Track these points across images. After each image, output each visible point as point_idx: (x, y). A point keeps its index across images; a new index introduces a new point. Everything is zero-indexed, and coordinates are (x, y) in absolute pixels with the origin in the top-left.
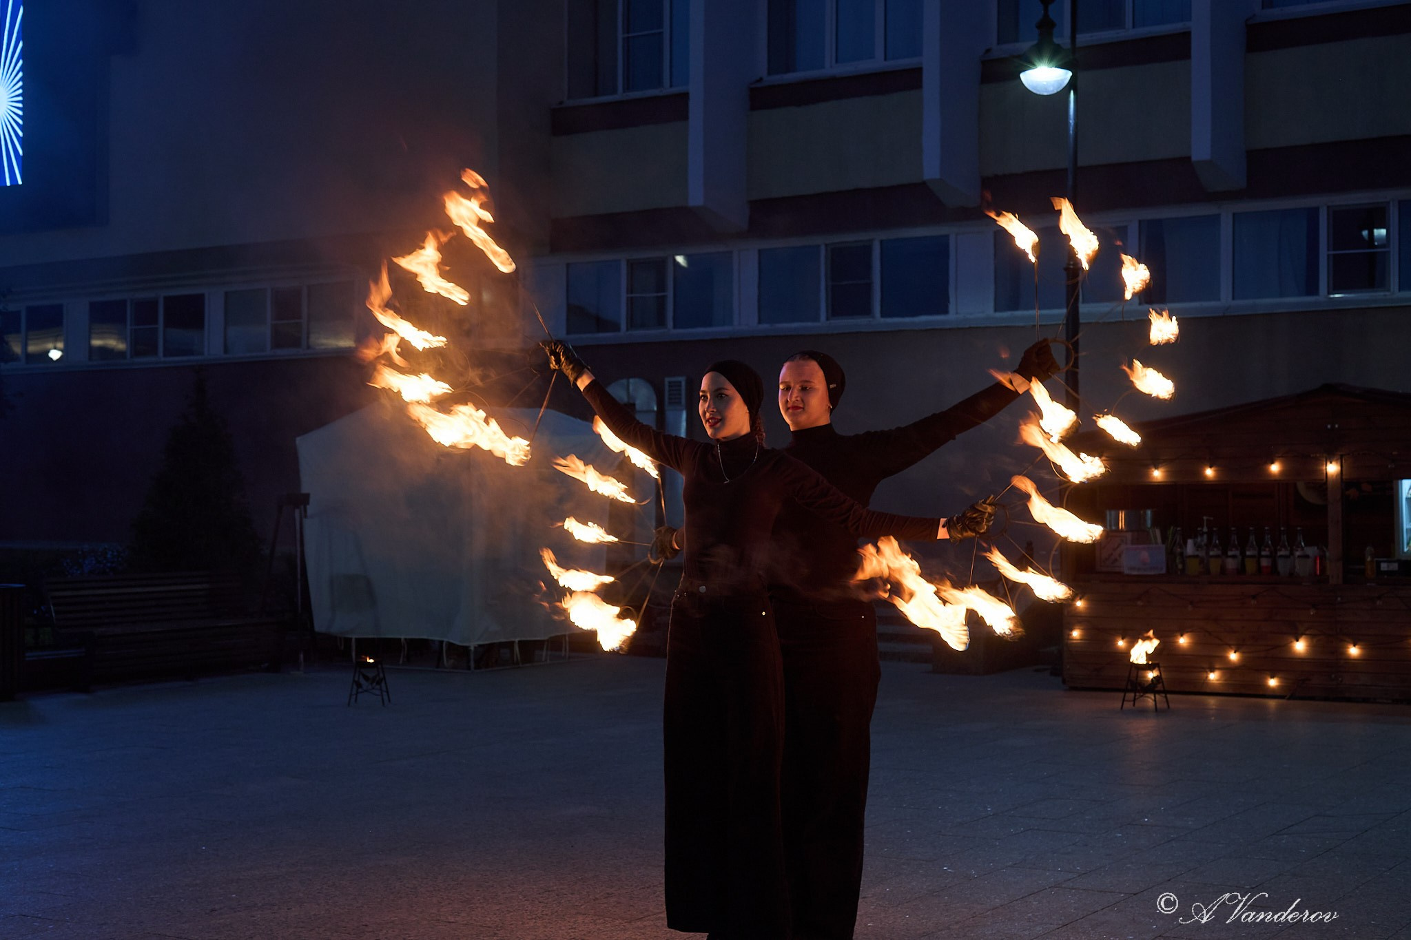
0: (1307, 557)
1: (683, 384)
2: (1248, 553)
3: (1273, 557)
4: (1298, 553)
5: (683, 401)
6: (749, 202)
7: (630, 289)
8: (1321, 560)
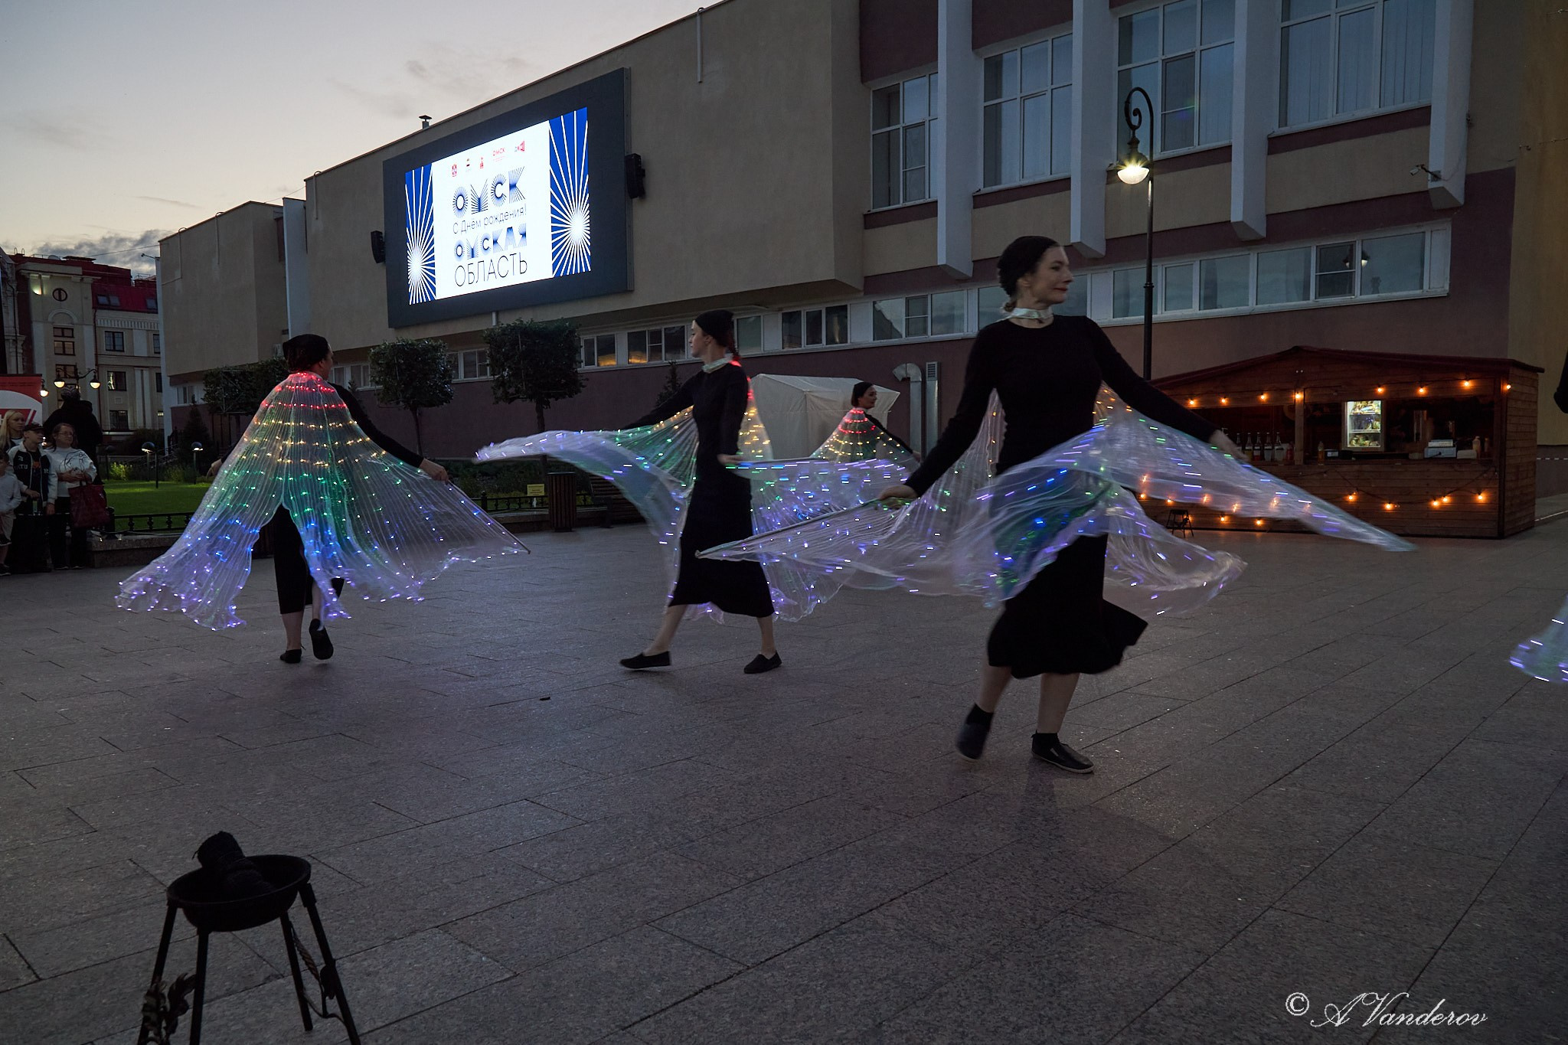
0: (1282, 449)
1: (936, 365)
2: (1247, 448)
3: (1262, 450)
4: (1276, 447)
5: (936, 375)
6: (973, 261)
7: (907, 314)
8: (1291, 451)
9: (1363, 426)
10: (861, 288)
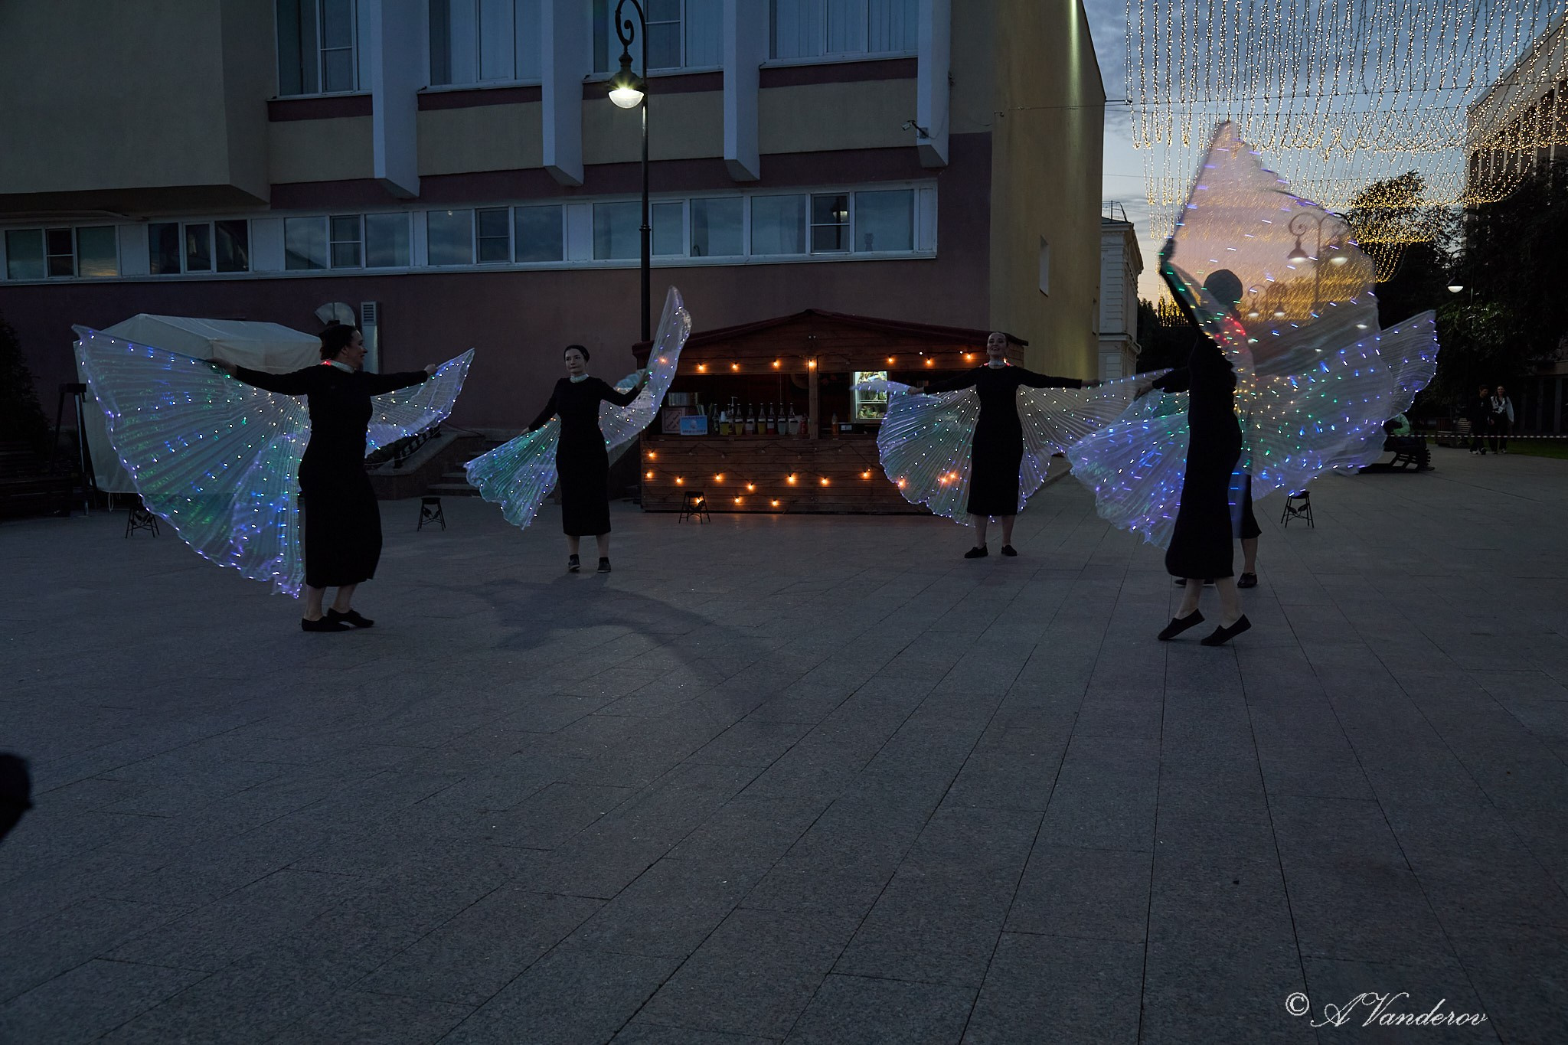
0: (796, 422)
1: (375, 307)
2: (760, 420)
3: (775, 422)
4: (790, 420)
5: (375, 319)
6: (419, 177)
7: (333, 238)
8: (805, 424)
9: (870, 396)
10: (268, 200)
